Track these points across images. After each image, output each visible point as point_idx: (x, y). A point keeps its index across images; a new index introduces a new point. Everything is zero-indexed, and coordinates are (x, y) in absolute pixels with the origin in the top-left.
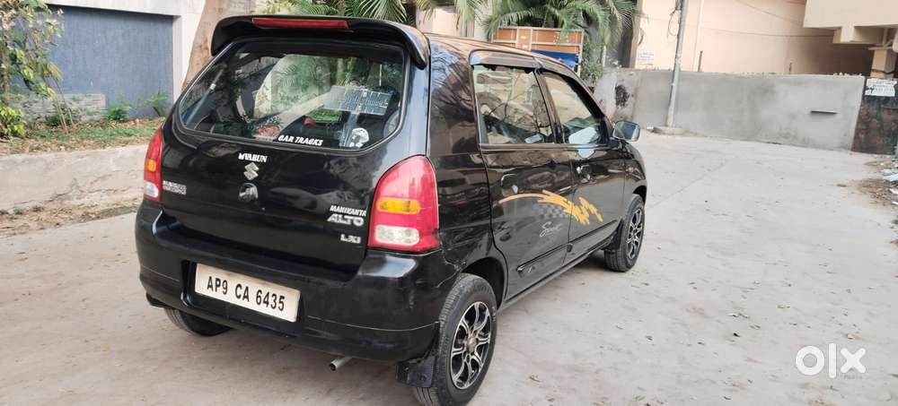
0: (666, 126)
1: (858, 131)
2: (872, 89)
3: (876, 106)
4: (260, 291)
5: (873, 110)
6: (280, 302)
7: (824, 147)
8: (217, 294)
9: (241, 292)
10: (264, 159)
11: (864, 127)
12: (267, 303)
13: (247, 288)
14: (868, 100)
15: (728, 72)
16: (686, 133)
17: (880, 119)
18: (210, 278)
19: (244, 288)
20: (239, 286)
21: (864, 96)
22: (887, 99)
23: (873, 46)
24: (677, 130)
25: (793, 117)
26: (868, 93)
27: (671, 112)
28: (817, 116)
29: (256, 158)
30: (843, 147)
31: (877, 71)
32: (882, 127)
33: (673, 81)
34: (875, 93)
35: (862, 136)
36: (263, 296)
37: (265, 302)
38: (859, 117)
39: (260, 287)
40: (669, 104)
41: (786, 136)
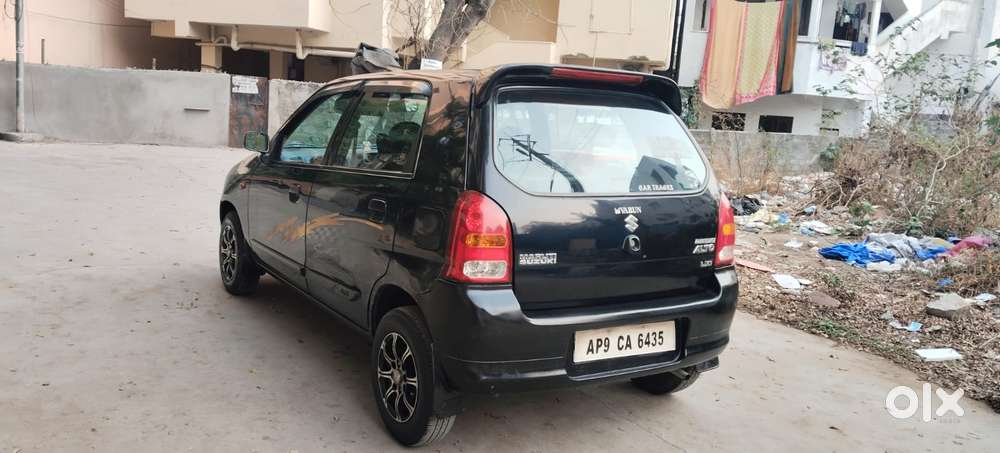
0: (17, 131)
1: (231, 127)
2: (238, 87)
3: (243, 103)
4: (641, 335)
5: (241, 106)
6: (660, 337)
7: (202, 145)
8: (600, 355)
9: (623, 343)
10: (639, 210)
11: (237, 123)
12: (648, 343)
13: (628, 337)
14: (237, 97)
15: (82, 66)
16: (48, 139)
17: (248, 115)
18: (591, 341)
19: (626, 339)
20: (621, 337)
21: (232, 93)
22: (253, 96)
23: (200, 41)
24: (38, 137)
25: (167, 115)
26: (235, 90)
27: (22, 114)
28: (190, 115)
29: (631, 210)
30: (220, 144)
31: (209, 67)
32: (252, 123)
33: (17, 76)
34: (240, 91)
35: (236, 132)
36: (644, 338)
37: (646, 343)
38: (231, 114)
39: (640, 331)
40: (17, 104)
41: (163, 136)
